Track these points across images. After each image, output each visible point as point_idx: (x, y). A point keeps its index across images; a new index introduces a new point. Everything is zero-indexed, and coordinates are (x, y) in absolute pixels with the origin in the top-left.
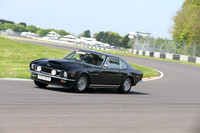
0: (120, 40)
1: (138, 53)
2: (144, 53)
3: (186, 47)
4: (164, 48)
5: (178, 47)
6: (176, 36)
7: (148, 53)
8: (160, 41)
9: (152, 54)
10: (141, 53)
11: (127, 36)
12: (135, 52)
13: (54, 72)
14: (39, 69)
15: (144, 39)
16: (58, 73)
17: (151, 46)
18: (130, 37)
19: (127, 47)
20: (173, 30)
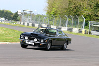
0: (12, 16)
1: (24, 24)
2: (28, 24)
3: (55, 20)
4: (41, 21)
5: (50, 21)
6: (49, 13)
7: (30, 24)
8: (39, 16)
9: (33, 25)
10: (26, 24)
11: (17, 13)
12: (22, 23)
13: (35, 40)
14: (26, 38)
15: (28, 15)
16: (38, 40)
17: (32, 20)
18: (18, 14)
19: (17, 20)
20: (47, 9)
